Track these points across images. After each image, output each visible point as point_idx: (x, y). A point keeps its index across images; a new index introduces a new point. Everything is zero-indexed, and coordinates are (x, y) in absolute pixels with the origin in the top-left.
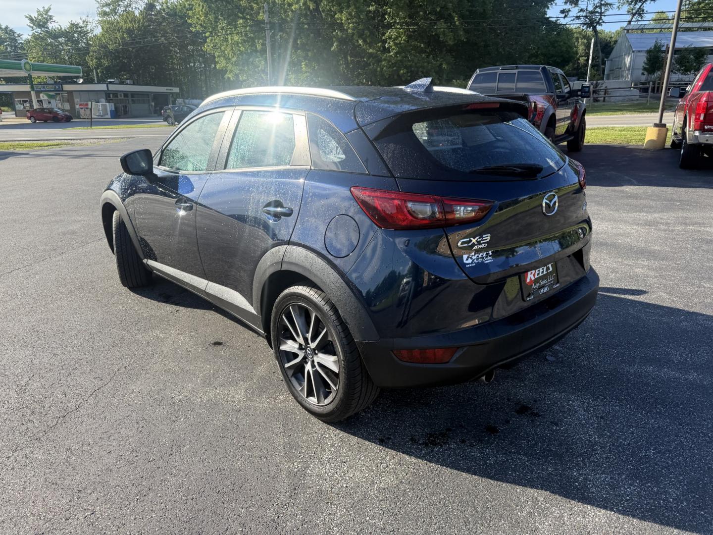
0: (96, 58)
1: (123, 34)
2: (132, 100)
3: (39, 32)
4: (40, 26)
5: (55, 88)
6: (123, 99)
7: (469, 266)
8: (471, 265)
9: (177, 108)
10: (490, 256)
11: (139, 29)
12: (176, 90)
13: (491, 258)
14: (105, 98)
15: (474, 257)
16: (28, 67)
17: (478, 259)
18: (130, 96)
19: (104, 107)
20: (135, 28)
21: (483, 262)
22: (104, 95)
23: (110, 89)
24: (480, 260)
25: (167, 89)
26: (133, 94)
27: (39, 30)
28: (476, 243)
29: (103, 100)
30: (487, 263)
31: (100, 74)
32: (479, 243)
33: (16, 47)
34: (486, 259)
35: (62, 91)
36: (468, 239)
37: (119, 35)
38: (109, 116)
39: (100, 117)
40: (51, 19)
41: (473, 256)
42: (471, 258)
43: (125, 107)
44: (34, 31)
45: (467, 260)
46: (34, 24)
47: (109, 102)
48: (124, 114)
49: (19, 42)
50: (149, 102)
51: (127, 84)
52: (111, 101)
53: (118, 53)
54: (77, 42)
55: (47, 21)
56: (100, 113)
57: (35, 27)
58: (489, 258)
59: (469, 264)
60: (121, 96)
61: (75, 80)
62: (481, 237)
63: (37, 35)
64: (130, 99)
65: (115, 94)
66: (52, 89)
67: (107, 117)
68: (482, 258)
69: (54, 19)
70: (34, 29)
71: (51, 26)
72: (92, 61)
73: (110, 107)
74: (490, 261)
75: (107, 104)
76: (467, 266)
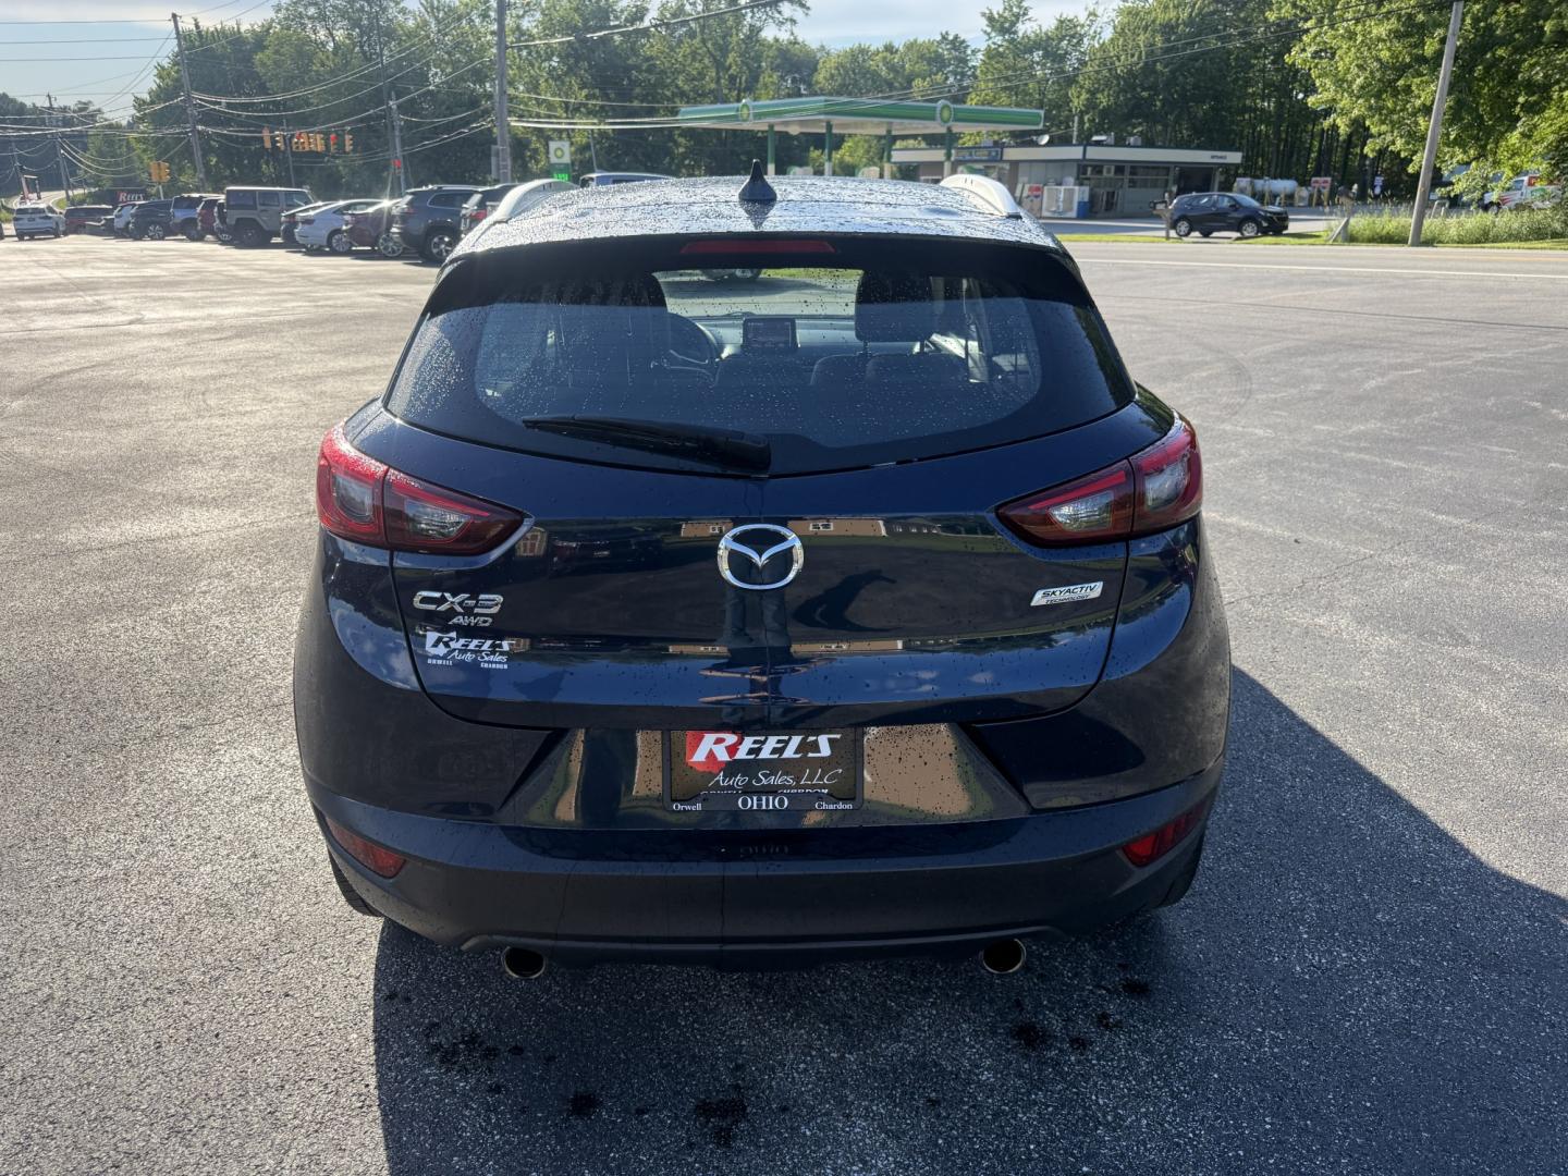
0: (1089, 91)
1: (1153, 36)
2: (1131, 181)
3: (999, 43)
4: (1003, 31)
5: (989, 154)
6: (1111, 179)
7: (434, 662)
8: (440, 662)
9: (1206, 200)
10: (502, 653)
11: (1190, 22)
12: (1235, 157)
13: (504, 658)
14: (1075, 175)
15: (453, 645)
16: (946, 114)
17: (464, 651)
18: (1127, 170)
19: (1070, 193)
20: (1180, 21)
21: (476, 663)
22: (1075, 170)
23: (1088, 157)
24: (469, 657)
25: (1213, 157)
26: (1135, 167)
27: (998, 39)
28: (459, 609)
29: (1071, 180)
30: (489, 670)
31: (1087, 125)
32: (469, 612)
33: (963, 75)
34: (486, 659)
35: (1001, 160)
36: (437, 595)
37: (1142, 37)
38: (1073, 214)
39: (1056, 215)
40: (1025, 14)
41: (452, 639)
42: (447, 645)
43: (1111, 195)
44: (990, 42)
45: (435, 645)
46: (993, 27)
47: (1081, 184)
48: (1106, 210)
49: (970, 64)
50: (1166, 185)
51: (1129, 146)
52: (1086, 182)
53: (1135, 77)
54: (1062, 58)
55: (1018, 19)
56: (1058, 207)
57: (993, 34)
58: (497, 658)
59: (436, 657)
60: (1109, 171)
61: (1035, 138)
62: (474, 596)
63: (995, 49)
64: (1127, 176)
65: (1098, 167)
66: (984, 158)
67: (1069, 215)
68: (477, 652)
69: (1031, 14)
70: (990, 38)
71: (1024, 29)
72: (1078, 97)
73: (1080, 194)
74: (499, 666)
75: (1077, 188)
76: (429, 661)
